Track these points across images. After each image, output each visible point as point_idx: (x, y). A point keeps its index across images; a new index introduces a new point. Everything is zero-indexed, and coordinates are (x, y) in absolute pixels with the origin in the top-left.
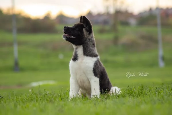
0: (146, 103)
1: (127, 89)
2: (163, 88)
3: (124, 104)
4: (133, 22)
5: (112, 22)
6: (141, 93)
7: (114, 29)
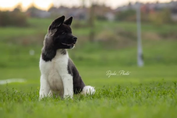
0: (122, 104)
1: (102, 90)
2: (141, 89)
3: (99, 105)
4: (111, 17)
5: (87, 17)
6: (118, 94)
7: (90, 24)
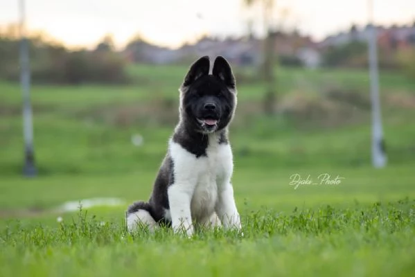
0: (334, 246)
1: (291, 216)
2: (379, 214)
3: (283, 249)
4: (311, 58)
5: (259, 58)
6: (326, 224)
7: (266, 75)
